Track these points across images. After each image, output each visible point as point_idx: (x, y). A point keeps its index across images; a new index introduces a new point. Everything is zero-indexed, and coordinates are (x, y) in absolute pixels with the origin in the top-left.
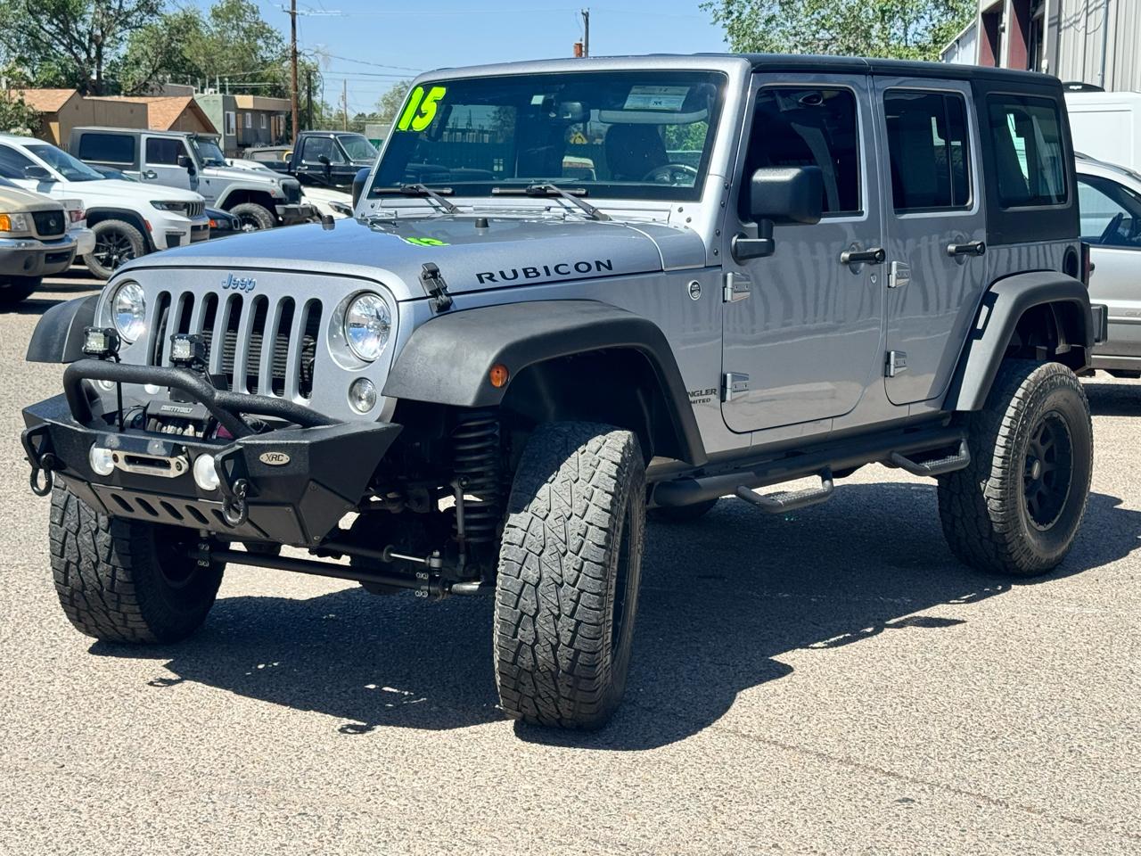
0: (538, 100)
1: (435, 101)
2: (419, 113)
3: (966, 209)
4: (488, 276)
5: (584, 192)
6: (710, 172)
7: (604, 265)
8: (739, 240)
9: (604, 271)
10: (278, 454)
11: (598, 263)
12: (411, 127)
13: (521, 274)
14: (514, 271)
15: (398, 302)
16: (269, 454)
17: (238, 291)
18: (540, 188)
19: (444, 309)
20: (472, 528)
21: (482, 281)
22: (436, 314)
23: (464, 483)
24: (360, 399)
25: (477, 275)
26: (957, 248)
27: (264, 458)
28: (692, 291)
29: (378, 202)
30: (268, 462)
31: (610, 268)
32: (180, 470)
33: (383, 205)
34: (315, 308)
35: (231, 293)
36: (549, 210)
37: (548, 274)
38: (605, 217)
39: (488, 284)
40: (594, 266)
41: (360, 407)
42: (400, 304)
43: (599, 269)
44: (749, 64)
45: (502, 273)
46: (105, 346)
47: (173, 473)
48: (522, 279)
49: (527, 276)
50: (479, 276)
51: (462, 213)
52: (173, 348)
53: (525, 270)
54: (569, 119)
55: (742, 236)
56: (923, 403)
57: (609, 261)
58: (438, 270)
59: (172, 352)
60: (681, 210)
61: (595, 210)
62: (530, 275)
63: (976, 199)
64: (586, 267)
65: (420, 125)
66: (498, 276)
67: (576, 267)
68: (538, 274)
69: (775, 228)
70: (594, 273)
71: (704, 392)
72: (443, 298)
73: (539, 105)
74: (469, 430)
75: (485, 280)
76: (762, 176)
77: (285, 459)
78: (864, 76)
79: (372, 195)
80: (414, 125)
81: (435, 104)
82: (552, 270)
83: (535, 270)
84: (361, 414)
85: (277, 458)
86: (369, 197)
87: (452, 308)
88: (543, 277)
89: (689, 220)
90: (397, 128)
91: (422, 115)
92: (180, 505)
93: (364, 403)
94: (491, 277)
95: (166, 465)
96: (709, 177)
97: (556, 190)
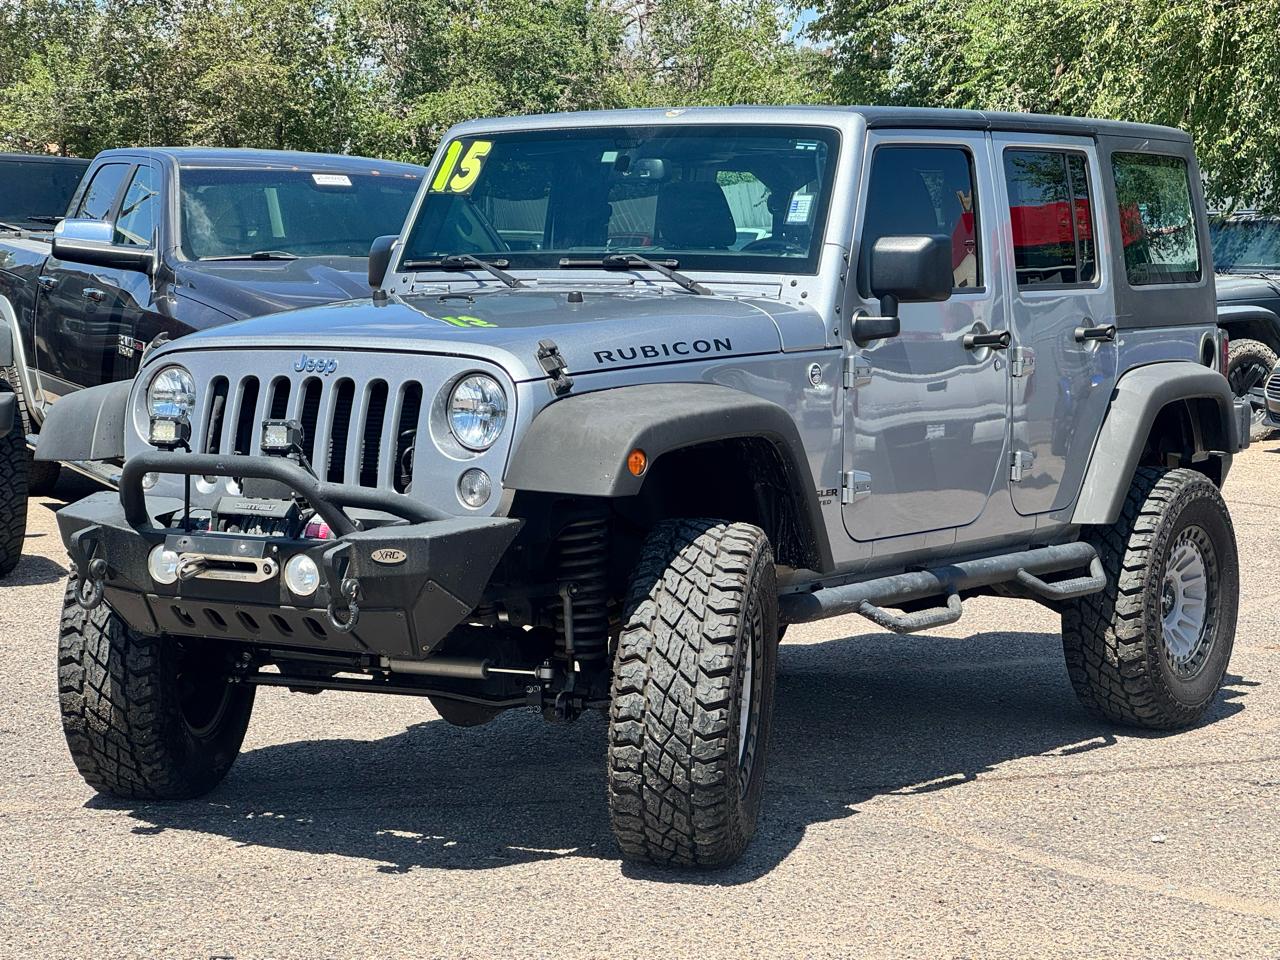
0: (610, 157)
1: (478, 157)
2: (458, 171)
3: (1093, 286)
4: (606, 354)
5: (676, 263)
6: (827, 241)
7: (722, 344)
8: (859, 318)
9: (724, 351)
10: (393, 550)
11: (717, 342)
12: (448, 187)
13: (639, 353)
14: (632, 350)
15: (515, 383)
16: (383, 551)
17: (315, 374)
18: (621, 259)
19: (564, 392)
20: (581, 643)
21: (600, 361)
22: (556, 397)
23: (575, 591)
24: (472, 492)
25: (596, 354)
26: (1086, 332)
27: (377, 556)
28: (813, 376)
29: (413, 276)
30: (381, 560)
31: (729, 347)
32: (269, 573)
33: (419, 279)
34: (413, 391)
35: (306, 377)
36: (632, 283)
37: (667, 353)
38: (707, 292)
39: (607, 364)
40: (713, 346)
41: (470, 500)
42: (518, 385)
43: (718, 349)
44: (864, 120)
45: (620, 351)
46: (176, 436)
47: (260, 576)
48: (640, 359)
49: (646, 356)
50: (597, 354)
51: (528, 287)
52: (264, 436)
53: (643, 348)
54: (647, 178)
55: (863, 314)
56: (1048, 515)
57: (727, 340)
58: (556, 348)
59: (263, 440)
60: (794, 284)
61: (694, 283)
62: (649, 354)
63: (1103, 276)
64: (704, 347)
65: (461, 185)
66: (616, 355)
67: (695, 345)
68: (657, 354)
69: (900, 304)
70: (713, 352)
71: (824, 493)
72: (562, 380)
73: (612, 163)
74: (577, 531)
75: (603, 358)
76: (886, 245)
77: (401, 556)
78: (982, 132)
79: (401, 269)
80: (452, 184)
81: (478, 162)
82: (670, 349)
83: (653, 348)
84: (472, 509)
85: (392, 555)
86: (399, 270)
87: (573, 390)
88: (662, 357)
89: (804, 296)
90: (430, 187)
91: (463, 174)
92: (261, 614)
93: (476, 497)
94: (609, 356)
95: (252, 568)
96: (826, 246)
97: (643, 261)
